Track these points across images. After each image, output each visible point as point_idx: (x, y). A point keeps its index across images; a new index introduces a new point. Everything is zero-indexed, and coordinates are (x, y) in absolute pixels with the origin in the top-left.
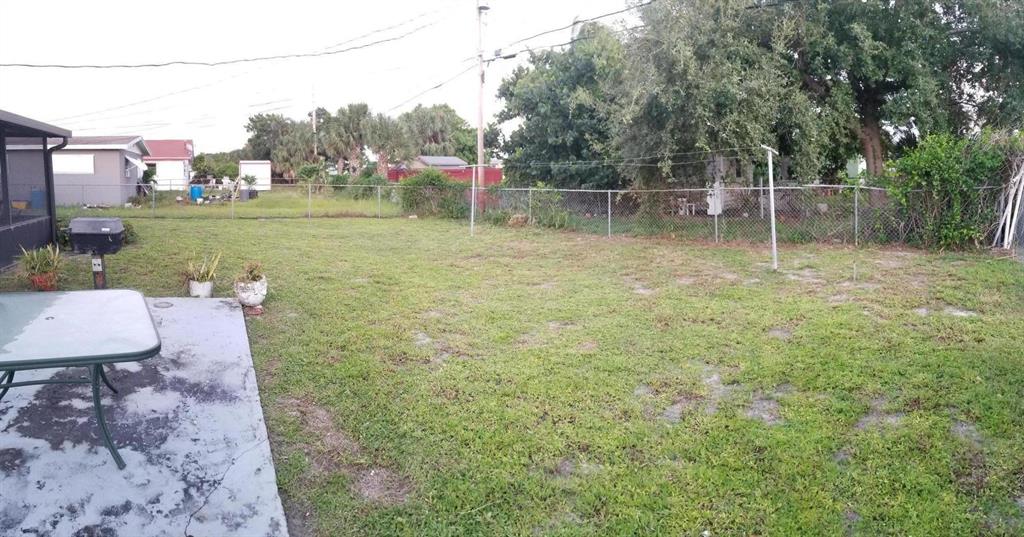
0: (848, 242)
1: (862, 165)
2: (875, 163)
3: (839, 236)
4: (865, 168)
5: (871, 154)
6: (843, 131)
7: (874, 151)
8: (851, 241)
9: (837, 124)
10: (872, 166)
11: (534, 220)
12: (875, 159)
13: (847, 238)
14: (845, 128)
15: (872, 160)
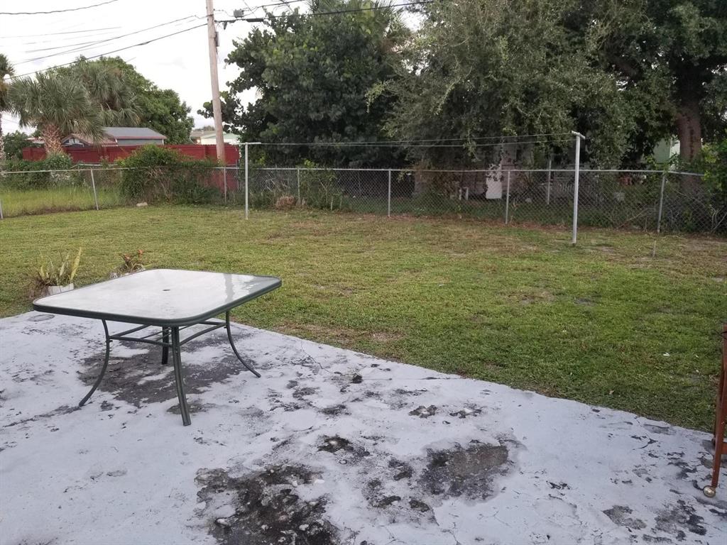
0: (649, 229)
1: (676, 149)
2: (691, 146)
3: (640, 223)
4: (678, 152)
5: (687, 135)
6: (655, 114)
7: (692, 132)
8: (652, 228)
9: (648, 107)
10: (688, 150)
11: (304, 202)
12: (692, 141)
13: (650, 225)
14: (657, 111)
15: (688, 143)
